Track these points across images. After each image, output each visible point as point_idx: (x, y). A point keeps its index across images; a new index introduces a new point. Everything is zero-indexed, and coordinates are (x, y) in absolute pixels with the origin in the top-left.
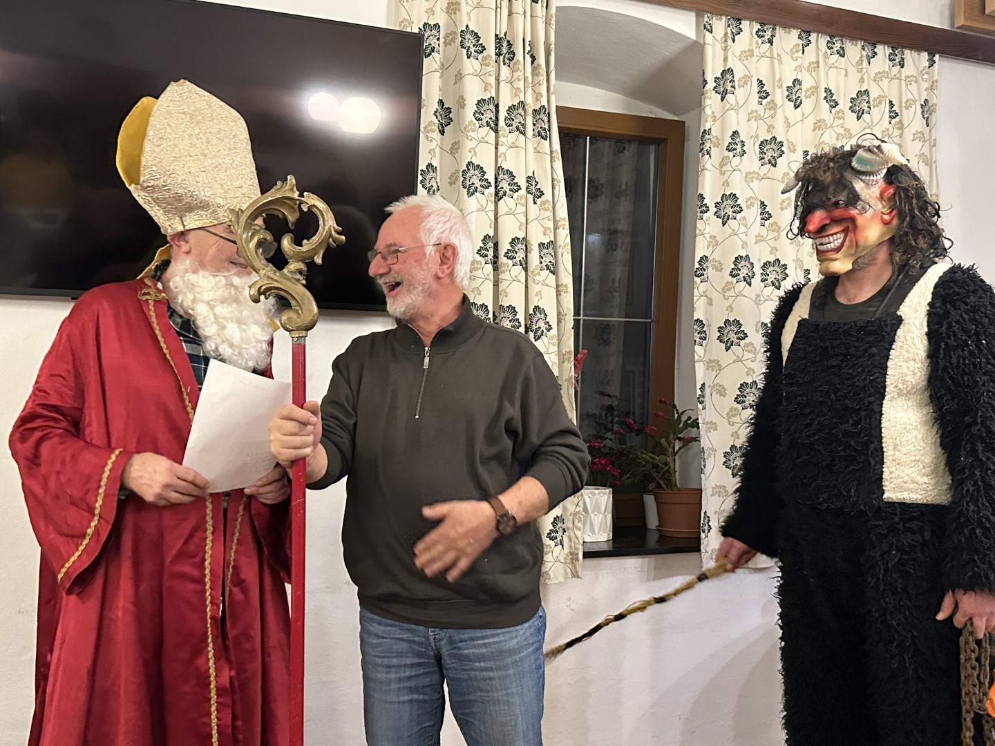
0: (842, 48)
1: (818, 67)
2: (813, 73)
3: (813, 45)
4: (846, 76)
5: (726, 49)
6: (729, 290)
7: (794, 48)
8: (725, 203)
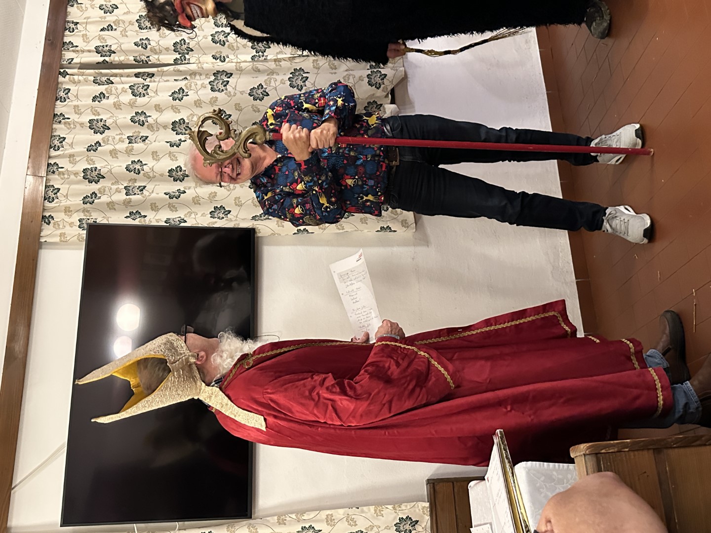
5: (83, 51)
6: (233, 46)
7: (79, 9)
8: (179, 50)
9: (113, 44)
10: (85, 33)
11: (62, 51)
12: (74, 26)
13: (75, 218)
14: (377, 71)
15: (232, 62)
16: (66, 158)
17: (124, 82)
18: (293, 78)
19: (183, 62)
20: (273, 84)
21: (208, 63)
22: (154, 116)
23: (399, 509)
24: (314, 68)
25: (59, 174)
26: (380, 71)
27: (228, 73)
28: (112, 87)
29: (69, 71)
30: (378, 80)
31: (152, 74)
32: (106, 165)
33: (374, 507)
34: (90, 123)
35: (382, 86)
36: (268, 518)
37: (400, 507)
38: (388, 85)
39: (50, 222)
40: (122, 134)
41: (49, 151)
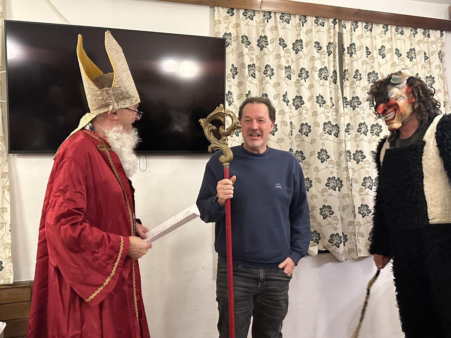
0: (402, 31)
1: (392, 40)
2: (390, 43)
3: (389, 31)
4: (404, 42)
5: (351, 35)
6: (357, 138)
7: (381, 32)
8: (354, 100)
9: (357, 55)
10: (364, 36)
11: (351, 21)
12: (369, 29)
13: (232, 31)
14: (341, 241)
15: (345, 137)
16: (275, 24)
17: (330, 63)
18: (335, 180)
19: (344, 103)
20: (330, 166)
21: (344, 121)
22: (306, 84)
23: (9, 261)
24: (343, 195)
25: (264, 20)
26: (341, 243)
27: (337, 135)
28: (325, 55)
29: (337, 25)
30: (335, 241)
31: (336, 82)
32: (270, 51)
33: (11, 242)
34: (300, 40)
35: (331, 244)
36: (7, 166)
37: (10, 262)
38: (332, 248)
39: (228, 13)
40: (293, 62)
41: (280, 13)
